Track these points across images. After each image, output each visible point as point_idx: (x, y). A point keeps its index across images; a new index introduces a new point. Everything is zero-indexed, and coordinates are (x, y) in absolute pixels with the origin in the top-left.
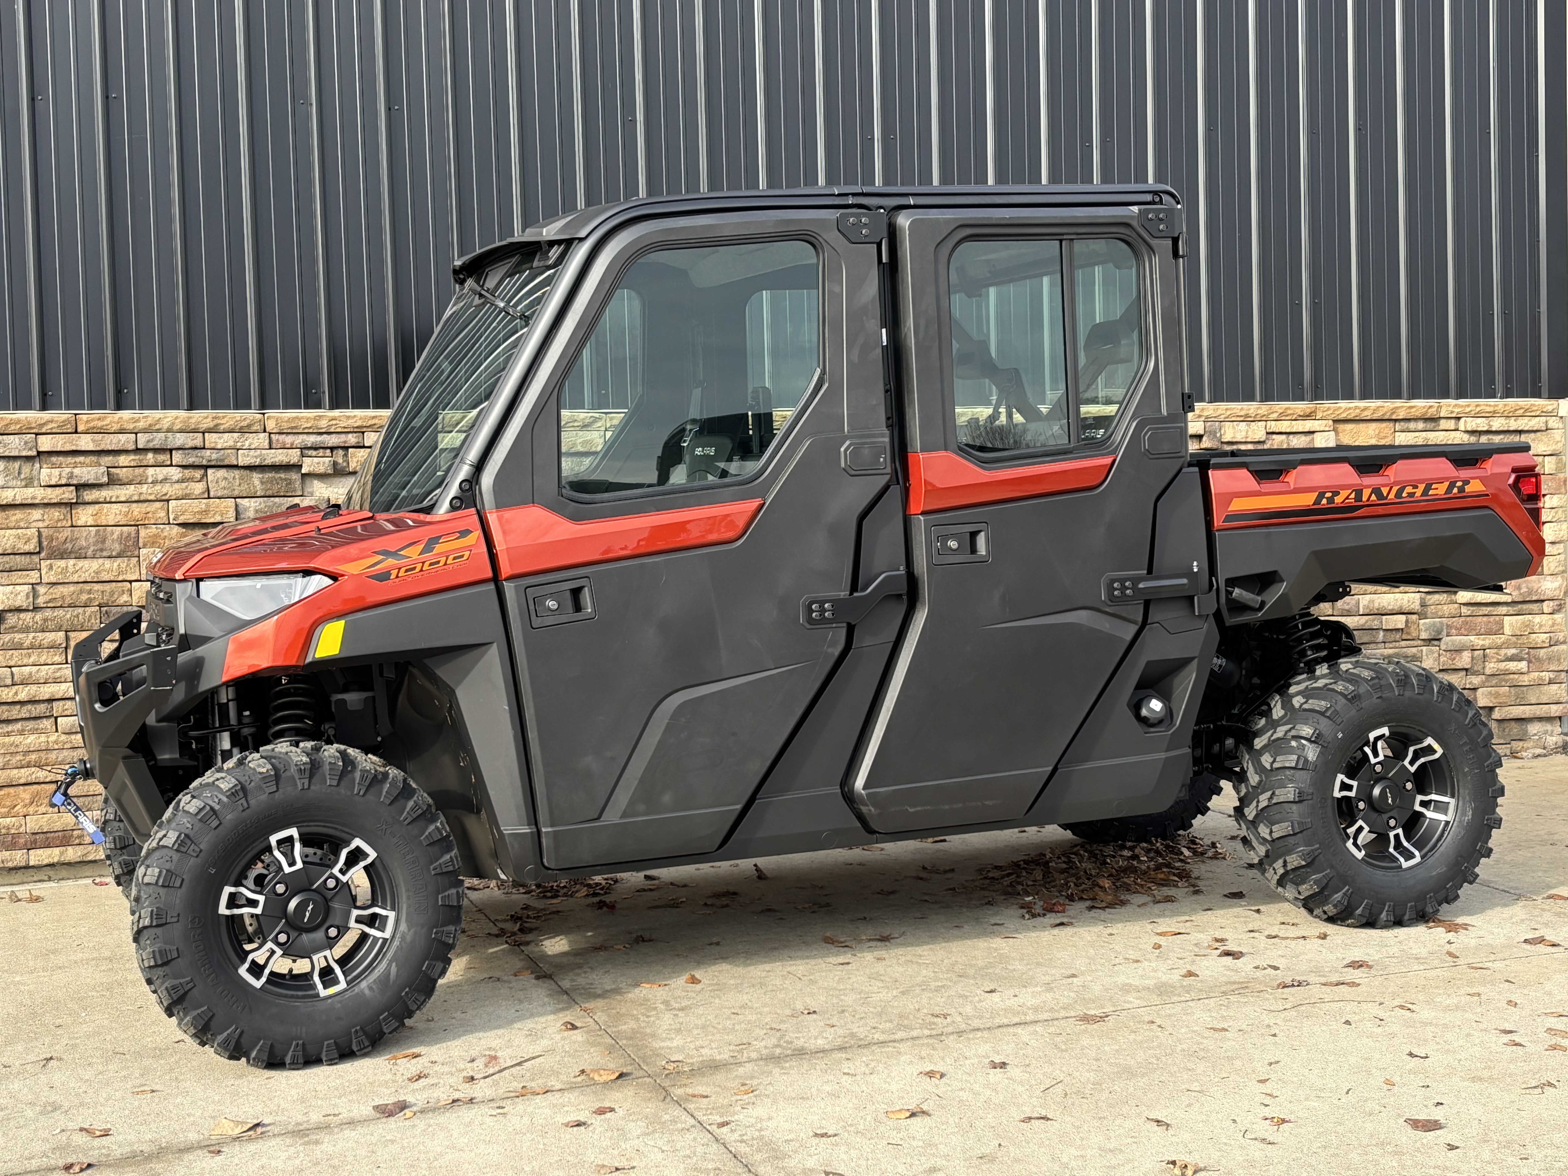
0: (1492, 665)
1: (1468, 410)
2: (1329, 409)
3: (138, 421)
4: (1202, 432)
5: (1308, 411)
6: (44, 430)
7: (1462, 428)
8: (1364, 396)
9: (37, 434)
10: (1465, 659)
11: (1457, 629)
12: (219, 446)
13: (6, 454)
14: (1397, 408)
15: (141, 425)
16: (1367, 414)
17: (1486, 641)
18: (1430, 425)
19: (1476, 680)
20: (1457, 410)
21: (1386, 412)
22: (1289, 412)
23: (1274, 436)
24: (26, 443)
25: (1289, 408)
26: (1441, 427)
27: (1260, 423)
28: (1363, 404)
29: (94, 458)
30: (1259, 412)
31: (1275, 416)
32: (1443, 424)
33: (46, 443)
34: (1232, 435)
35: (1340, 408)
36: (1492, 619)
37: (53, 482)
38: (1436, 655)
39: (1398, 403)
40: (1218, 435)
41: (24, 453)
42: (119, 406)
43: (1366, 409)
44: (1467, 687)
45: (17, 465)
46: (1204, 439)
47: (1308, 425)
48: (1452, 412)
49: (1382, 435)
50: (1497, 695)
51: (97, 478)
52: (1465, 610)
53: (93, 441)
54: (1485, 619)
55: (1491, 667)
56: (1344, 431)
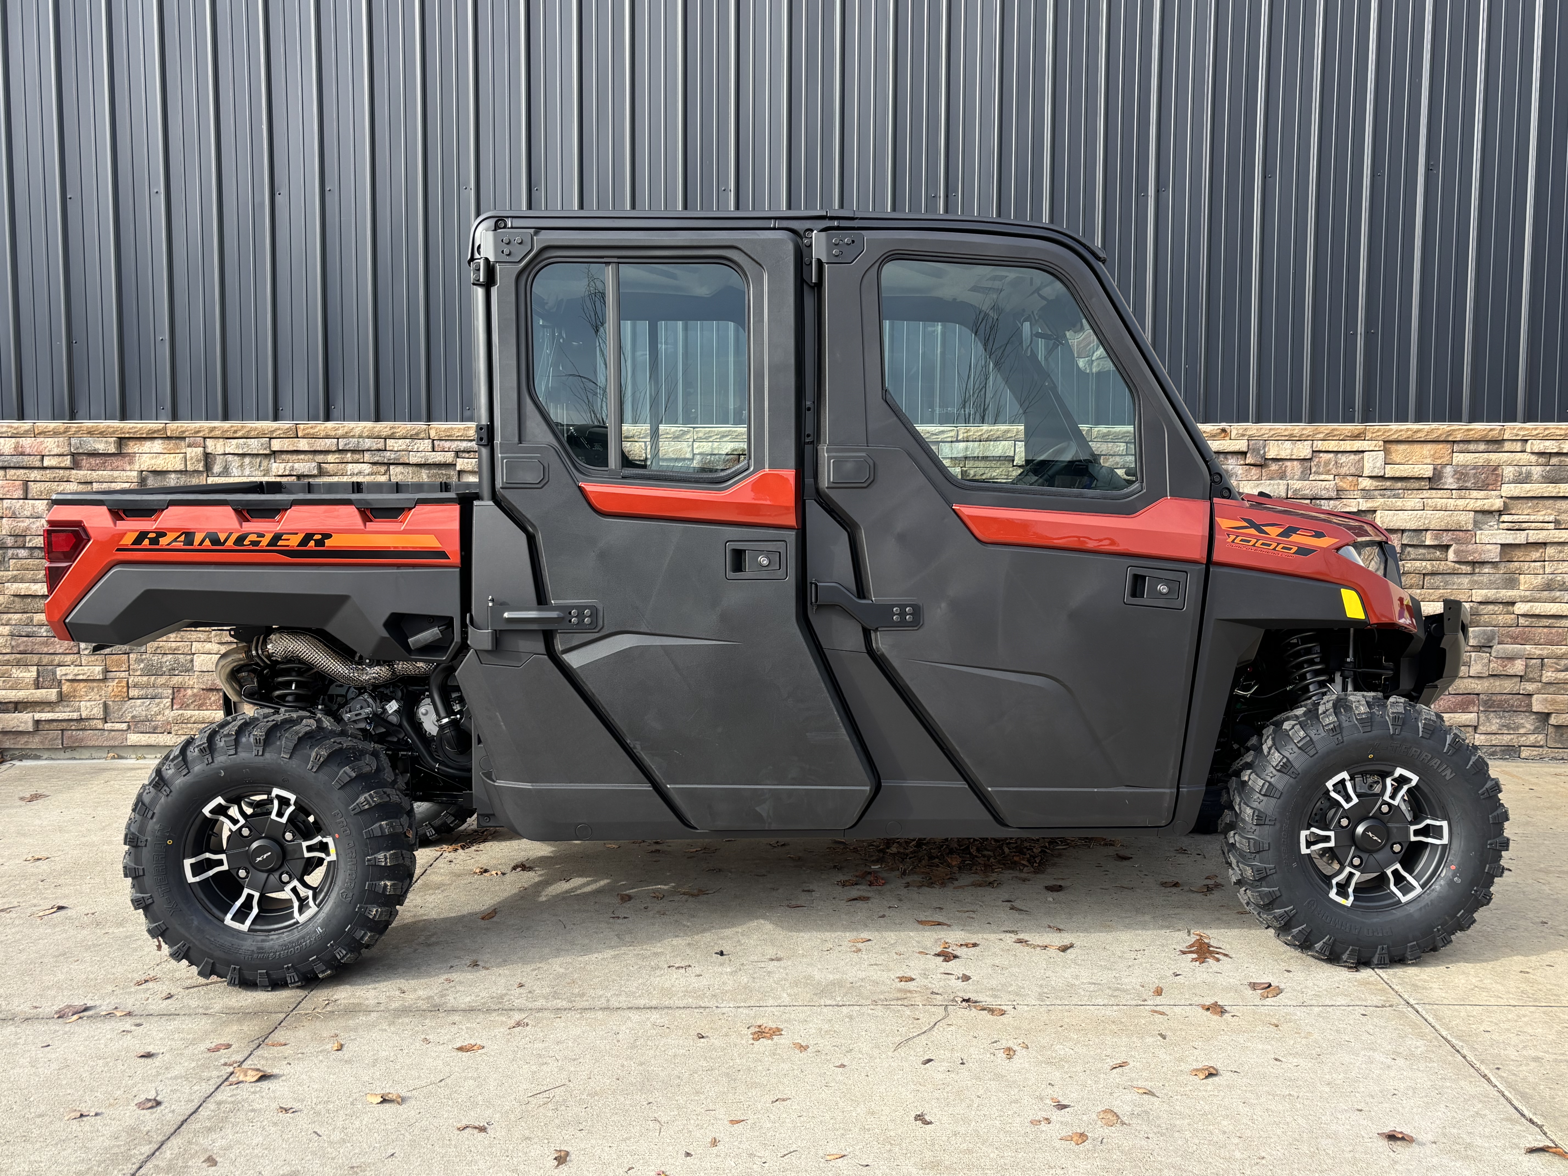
0: (1549, 674)
1: (1535, 433)
2: (1378, 430)
3: (338, 429)
4: (1245, 449)
5: (1357, 432)
6: (274, 436)
7: (1528, 450)
8: (1419, 419)
9: (270, 438)
10: (1518, 667)
11: (1512, 637)
12: (396, 449)
13: (249, 452)
14: (1454, 430)
15: (340, 432)
16: (1421, 436)
17: (1545, 651)
18: (1492, 447)
19: (1530, 687)
20: (1522, 433)
21: (1441, 435)
22: (1336, 433)
23: (1321, 455)
24: (262, 445)
25: (1336, 430)
26: (1506, 449)
27: (1306, 442)
28: (1416, 426)
29: (311, 457)
30: (1304, 432)
31: (1321, 436)
32: (1507, 446)
33: (276, 445)
34: (1276, 453)
35: (1390, 430)
36: (1554, 630)
37: (280, 473)
38: (1486, 661)
39: (1455, 426)
40: (1262, 452)
41: (261, 452)
42: (327, 418)
43: (1419, 431)
44: (1521, 692)
45: (258, 460)
46: (1248, 455)
47: (1357, 445)
48: (1517, 435)
49: (1437, 455)
50: (1554, 702)
51: (310, 470)
52: (1522, 621)
53: (309, 444)
54: (1545, 630)
55: (1548, 675)
56: (1397, 451)
